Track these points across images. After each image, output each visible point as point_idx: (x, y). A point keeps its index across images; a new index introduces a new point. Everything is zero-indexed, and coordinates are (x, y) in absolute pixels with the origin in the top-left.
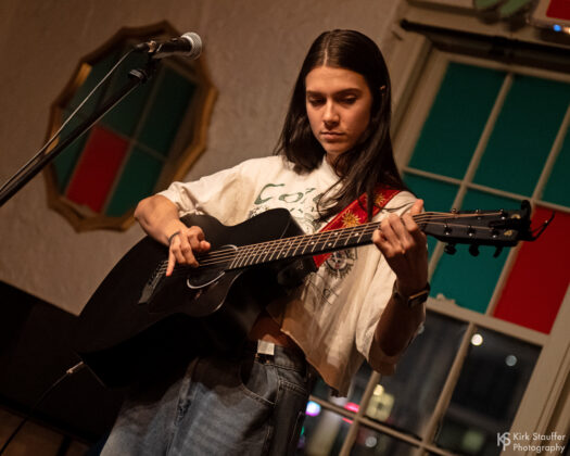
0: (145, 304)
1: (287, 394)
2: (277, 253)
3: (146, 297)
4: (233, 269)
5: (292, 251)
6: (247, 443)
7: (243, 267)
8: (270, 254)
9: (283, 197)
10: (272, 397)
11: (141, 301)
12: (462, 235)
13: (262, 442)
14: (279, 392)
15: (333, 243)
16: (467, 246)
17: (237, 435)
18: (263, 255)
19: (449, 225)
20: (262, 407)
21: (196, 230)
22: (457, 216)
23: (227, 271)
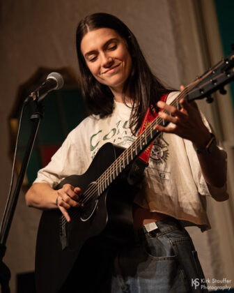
0: (66, 248)
1: (179, 246)
2: (119, 169)
3: (64, 243)
4: (101, 195)
5: (126, 161)
6: (174, 287)
7: (106, 190)
8: (115, 172)
9: (105, 138)
10: (172, 252)
11: (63, 248)
12: (211, 87)
13: (182, 281)
14: (174, 248)
15: (144, 141)
16: (218, 92)
17: (166, 287)
18: (112, 175)
19: (200, 87)
20: (170, 262)
21: (67, 187)
22: (201, 79)
23: (99, 198)
